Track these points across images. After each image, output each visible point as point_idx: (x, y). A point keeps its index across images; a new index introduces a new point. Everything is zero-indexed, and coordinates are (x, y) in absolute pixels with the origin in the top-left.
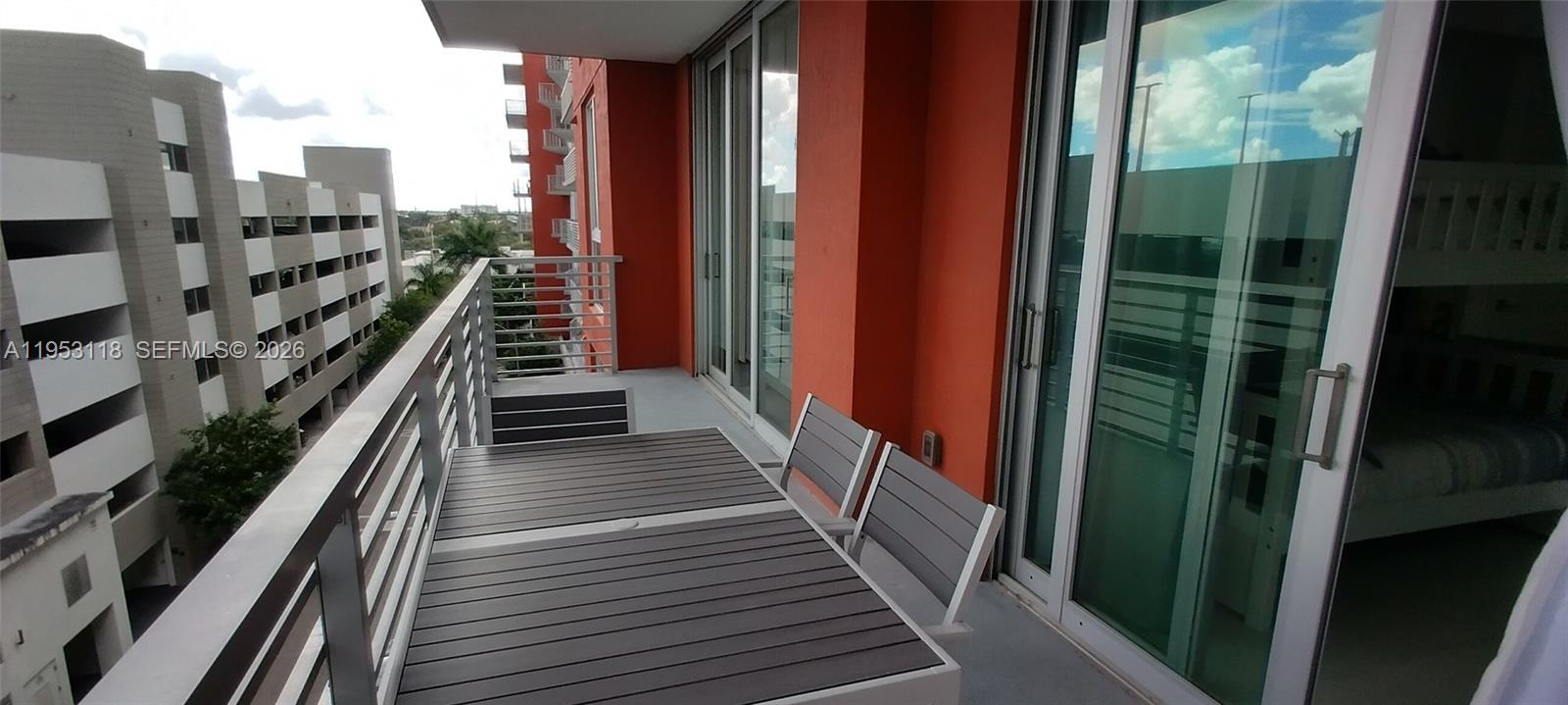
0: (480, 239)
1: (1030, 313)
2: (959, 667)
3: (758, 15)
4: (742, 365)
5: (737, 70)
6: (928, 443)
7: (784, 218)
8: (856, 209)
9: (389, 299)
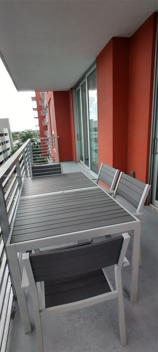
0: (29, 137)
1: (156, 140)
2: (140, 221)
3: (87, 76)
4: (87, 160)
5: (83, 91)
6: (131, 174)
7: (95, 126)
8: (112, 119)
9: (11, 151)
